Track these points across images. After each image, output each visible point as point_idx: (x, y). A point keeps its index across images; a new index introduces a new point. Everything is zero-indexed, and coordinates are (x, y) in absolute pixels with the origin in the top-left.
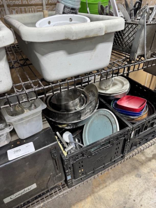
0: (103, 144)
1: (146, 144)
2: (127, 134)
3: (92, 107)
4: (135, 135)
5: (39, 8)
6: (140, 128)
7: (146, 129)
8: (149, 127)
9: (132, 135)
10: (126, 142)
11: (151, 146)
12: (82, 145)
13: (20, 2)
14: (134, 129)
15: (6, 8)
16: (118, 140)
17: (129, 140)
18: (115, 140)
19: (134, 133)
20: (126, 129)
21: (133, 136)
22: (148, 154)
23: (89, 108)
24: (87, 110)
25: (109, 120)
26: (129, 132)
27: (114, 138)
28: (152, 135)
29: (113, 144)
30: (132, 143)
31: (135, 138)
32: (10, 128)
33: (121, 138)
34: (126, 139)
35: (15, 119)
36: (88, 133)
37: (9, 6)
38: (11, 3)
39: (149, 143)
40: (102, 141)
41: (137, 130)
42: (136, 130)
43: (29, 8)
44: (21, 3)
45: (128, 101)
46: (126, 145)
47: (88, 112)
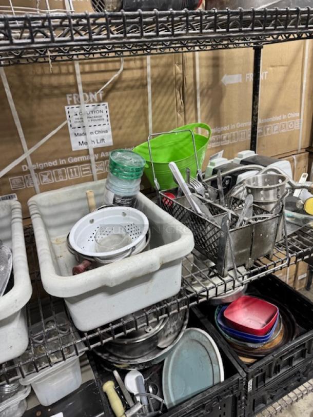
0: (190, 411)
1: (285, 398)
2: (237, 388)
3: (177, 324)
4: (256, 385)
5: (84, 167)
6: (263, 372)
7: (279, 372)
8: (285, 366)
9: (249, 386)
10: (239, 402)
11: (297, 400)
12: (160, 400)
13: (55, 163)
14: (250, 376)
15: (33, 173)
16: (221, 401)
17: (243, 398)
18: (214, 401)
19: (252, 382)
20: (233, 379)
21: (251, 387)
22: (302, 411)
23: (172, 326)
24: (169, 329)
25: (206, 353)
26: (240, 385)
27: (211, 398)
28: (296, 379)
29: (211, 409)
30: (254, 400)
31: (257, 390)
32: (26, 392)
33: (225, 395)
34: (237, 396)
35: (35, 377)
36: (172, 374)
37: (37, 171)
38: (41, 166)
39: (291, 394)
40: (188, 406)
41: (257, 377)
42: (257, 375)
43: (69, 169)
44: (57, 164)
45: (247, 306)
46: (239, 406)
47: (170, 333)
